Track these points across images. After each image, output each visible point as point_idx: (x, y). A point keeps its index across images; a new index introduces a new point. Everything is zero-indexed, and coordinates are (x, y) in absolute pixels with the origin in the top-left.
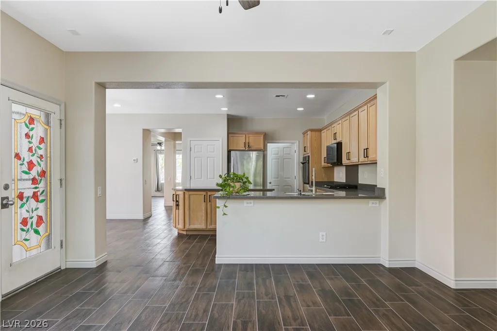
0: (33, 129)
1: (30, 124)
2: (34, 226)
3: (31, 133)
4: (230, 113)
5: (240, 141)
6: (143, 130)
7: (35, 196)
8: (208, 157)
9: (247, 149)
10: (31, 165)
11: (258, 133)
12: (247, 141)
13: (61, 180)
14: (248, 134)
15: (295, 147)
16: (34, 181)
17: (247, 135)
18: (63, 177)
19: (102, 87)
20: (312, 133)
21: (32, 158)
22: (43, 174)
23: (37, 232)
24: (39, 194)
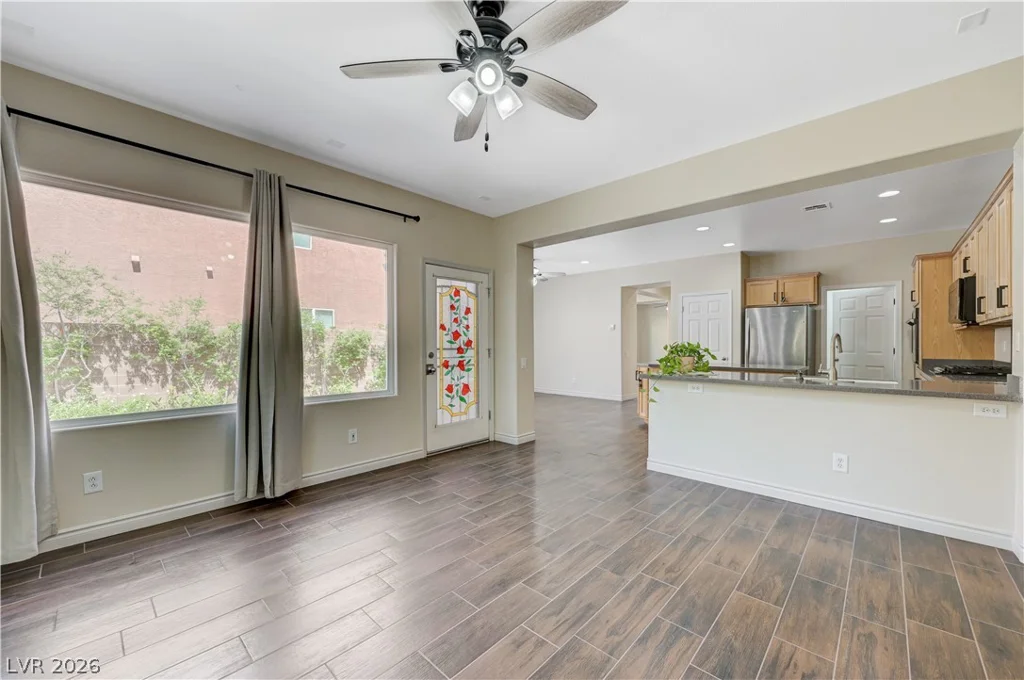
0: (458, 300)
1: (455, 296)
2: (460, 394)
3: (456, 305)
4: (747, 249)
5: (767, 290)
6: (622, 288)
7: (461, 365)
8: (708, 320)
9: (780, 303)
10: (456, 335)
11: (801, 275)
12: (781, 291)
13: (489, 350)
14: (784, 278)
15: (895, 292)
16: (460, 350)
17: (780, 282)
18: (492, 347)
19: (528, 247)
20: (925, 263)
21: (458, 329)
22: (469, 343)
23: (462, 399)
24: (465, 363)
